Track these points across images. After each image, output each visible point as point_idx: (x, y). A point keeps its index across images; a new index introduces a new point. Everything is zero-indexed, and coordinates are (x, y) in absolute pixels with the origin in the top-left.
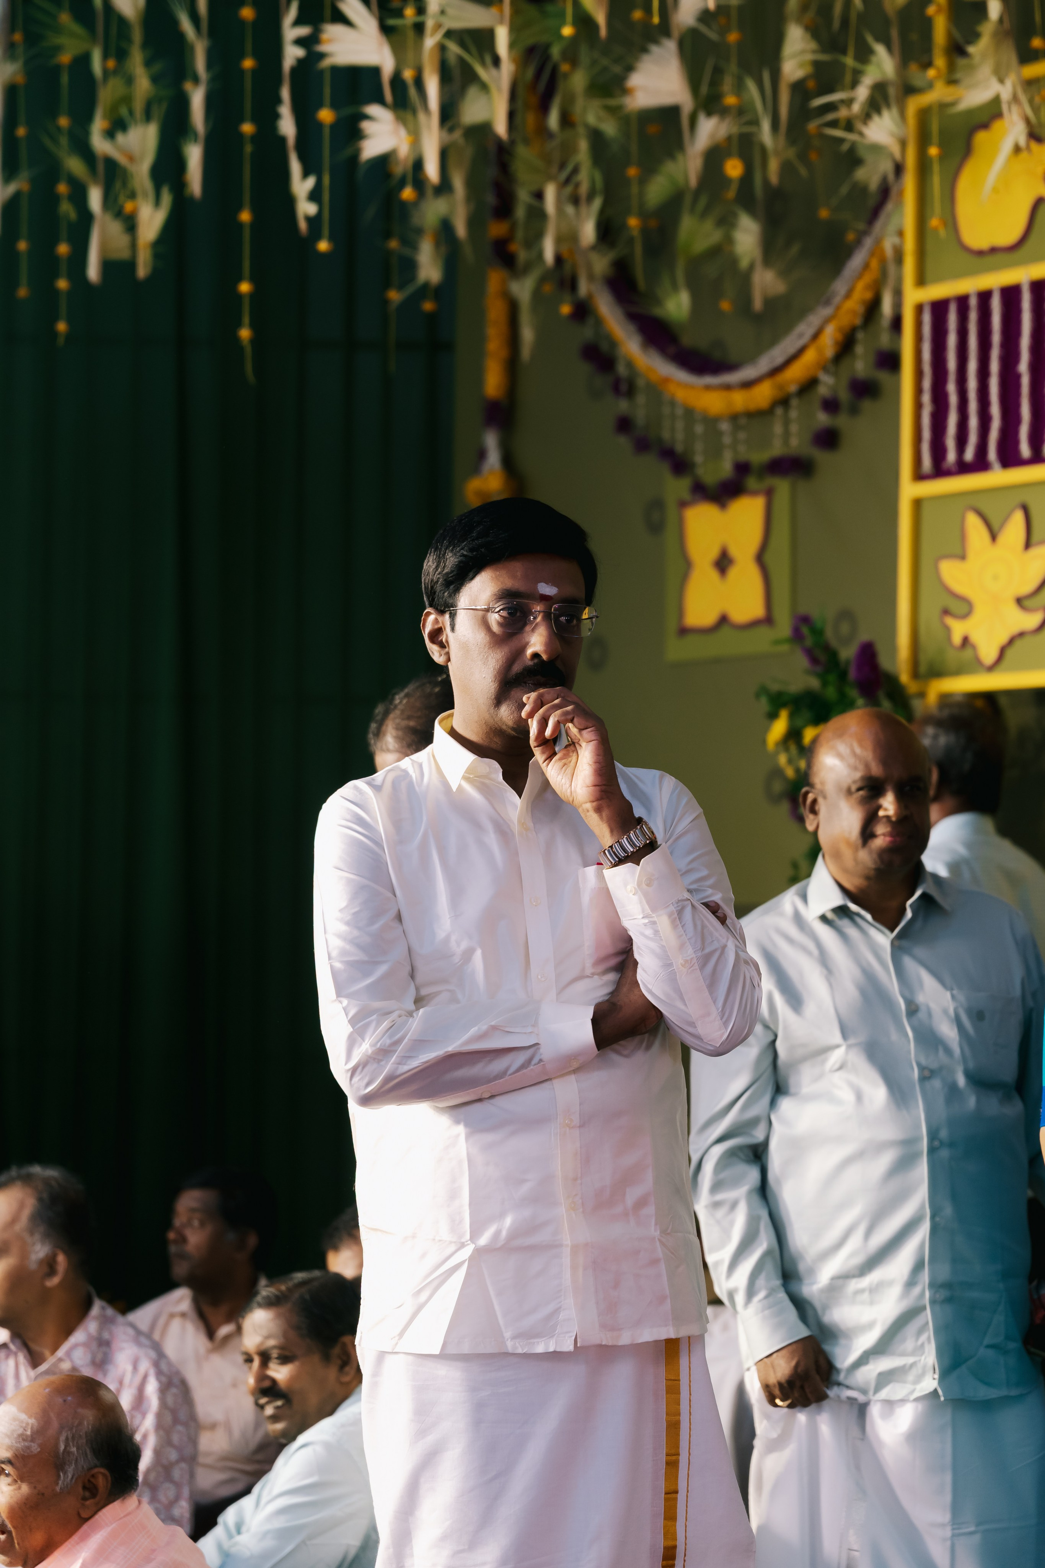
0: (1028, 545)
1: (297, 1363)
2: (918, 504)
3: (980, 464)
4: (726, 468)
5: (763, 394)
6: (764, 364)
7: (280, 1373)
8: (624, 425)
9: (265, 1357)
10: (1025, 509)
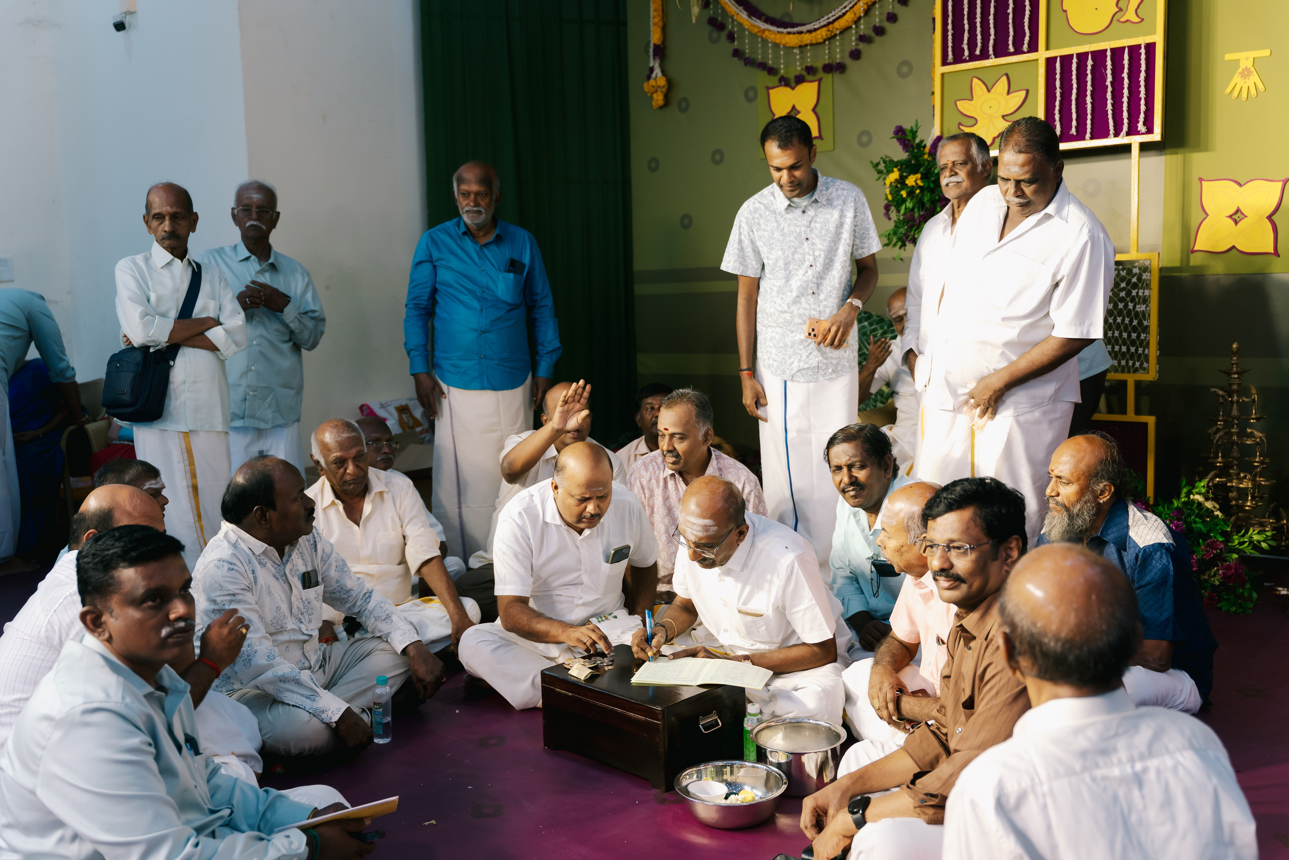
0: (1008, 93)
1: (868, 469)
2: (943, 75)
3: (984, 56)
4: (798, 69)
5: (823, 34)
6: (823, 22)
7: (861, 475)
8: (737, 53)
9: (850, 467)
10: (1007, 75)
